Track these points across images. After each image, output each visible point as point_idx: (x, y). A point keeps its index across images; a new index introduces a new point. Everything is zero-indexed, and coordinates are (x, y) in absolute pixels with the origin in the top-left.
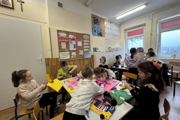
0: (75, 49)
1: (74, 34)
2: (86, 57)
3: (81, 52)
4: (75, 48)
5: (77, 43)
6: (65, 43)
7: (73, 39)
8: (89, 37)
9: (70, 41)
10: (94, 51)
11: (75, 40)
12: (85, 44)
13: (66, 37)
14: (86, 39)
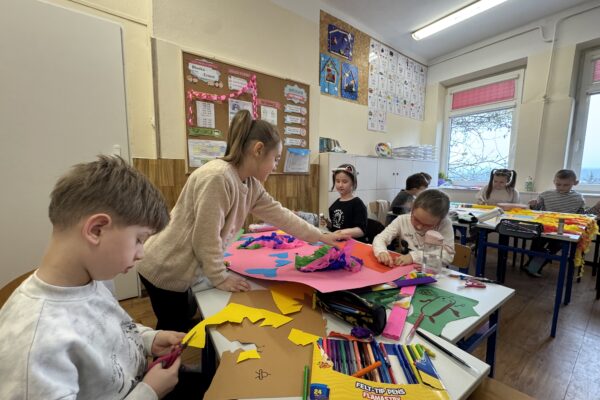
1: (248, 75)
5: (259, 113)
6: (212, 105)
9: (232, 102)
10: (322, 149)
11: (252, 101)
13: (217, 85)
14: (296, 102)
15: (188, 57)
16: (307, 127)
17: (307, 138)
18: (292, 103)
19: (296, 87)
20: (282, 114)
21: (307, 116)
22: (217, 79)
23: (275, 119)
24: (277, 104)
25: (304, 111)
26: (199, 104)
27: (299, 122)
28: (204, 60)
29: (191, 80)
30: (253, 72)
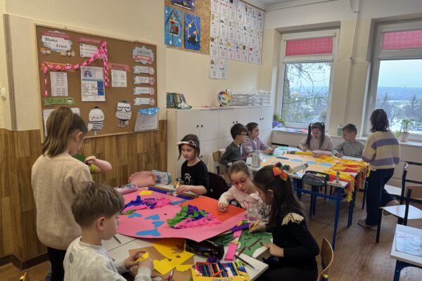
0: (102, 98)
1: (99, 42)
2: (141, 129)
3: (124, 110)
4: (100, 93)
5: (110, 77)
6: (65, 74)
7: (97, 62)
8: (152, 55)
9: (83, 69)
10: (169, 106)
11: (103, 66)
12: (138, 80)
13: (69, 54)
14: (144, 62)
15: (41, 30)
16: (155, 86)
17: (155, 96)
18: (141, 64)
19: (144, 48)
20: (131, 76)
21: (155, 76)
22: (69, 48)
23: (125, 81)
24: (126, 66)
25: (152, 71)
26: (53, 75)
27: (147, 82)
28: (57, 32)
29: (44, 52)
30: (103, 39)
